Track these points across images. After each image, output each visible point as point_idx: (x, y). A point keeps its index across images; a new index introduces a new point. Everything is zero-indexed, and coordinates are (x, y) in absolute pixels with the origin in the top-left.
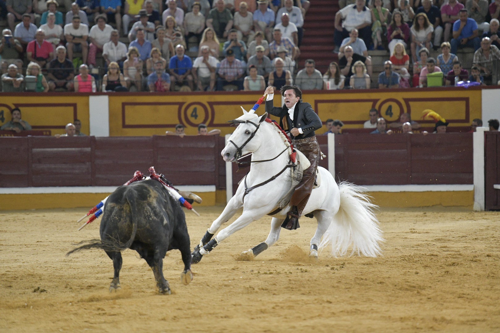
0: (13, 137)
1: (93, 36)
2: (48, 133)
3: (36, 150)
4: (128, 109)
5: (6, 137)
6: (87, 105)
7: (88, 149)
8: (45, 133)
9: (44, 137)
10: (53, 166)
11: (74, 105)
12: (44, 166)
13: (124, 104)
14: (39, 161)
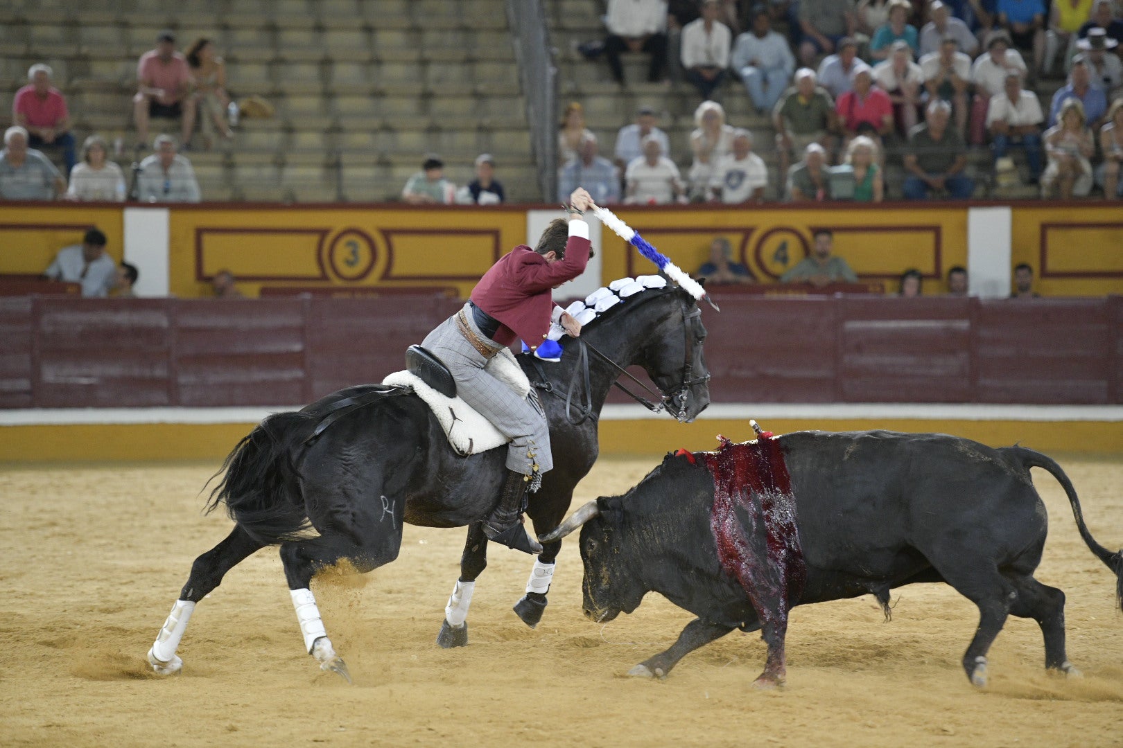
0: (806, 297)
1: (980, 81)
2: (878, 289)
3: (853, 325)
4: (1054, 237)
5: (792, 296)
6: (964, 228)
7: (963, 325)
8: (871, 289)
9: (869, 297)
10: (887, 360)
11: (936, 230)
12: (868, 360)
13: (1045, 227)
14: (859, 349)
